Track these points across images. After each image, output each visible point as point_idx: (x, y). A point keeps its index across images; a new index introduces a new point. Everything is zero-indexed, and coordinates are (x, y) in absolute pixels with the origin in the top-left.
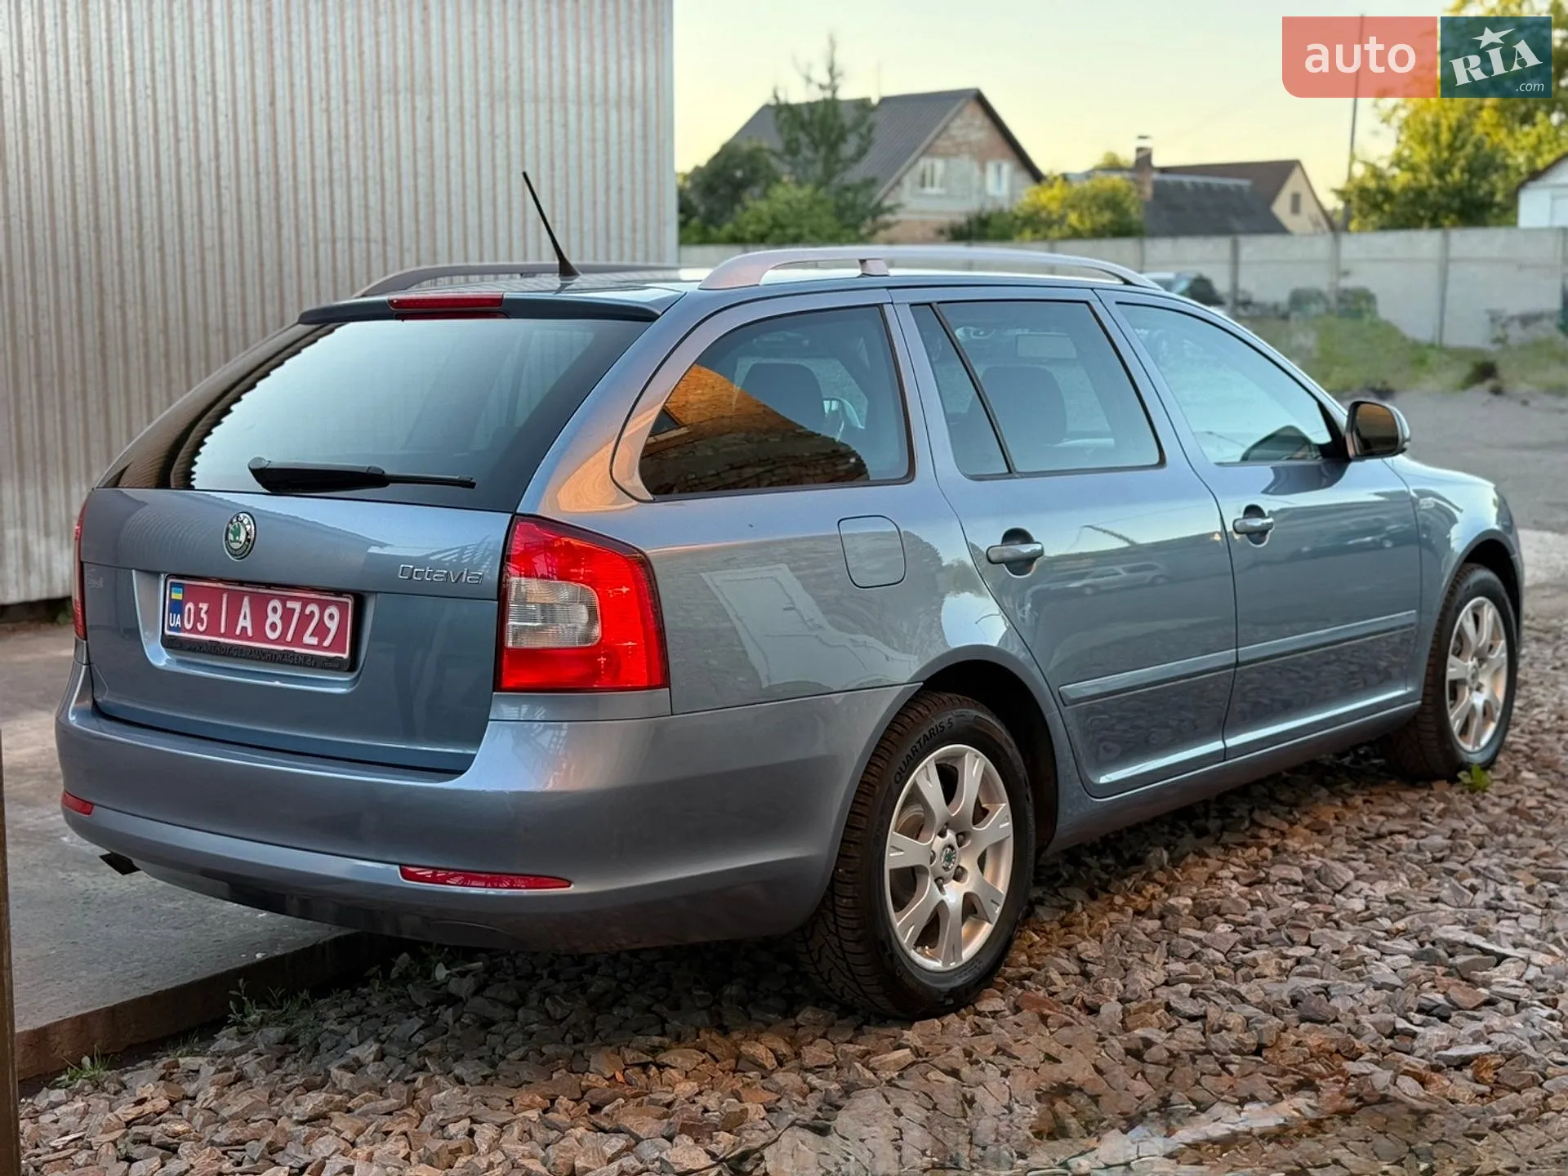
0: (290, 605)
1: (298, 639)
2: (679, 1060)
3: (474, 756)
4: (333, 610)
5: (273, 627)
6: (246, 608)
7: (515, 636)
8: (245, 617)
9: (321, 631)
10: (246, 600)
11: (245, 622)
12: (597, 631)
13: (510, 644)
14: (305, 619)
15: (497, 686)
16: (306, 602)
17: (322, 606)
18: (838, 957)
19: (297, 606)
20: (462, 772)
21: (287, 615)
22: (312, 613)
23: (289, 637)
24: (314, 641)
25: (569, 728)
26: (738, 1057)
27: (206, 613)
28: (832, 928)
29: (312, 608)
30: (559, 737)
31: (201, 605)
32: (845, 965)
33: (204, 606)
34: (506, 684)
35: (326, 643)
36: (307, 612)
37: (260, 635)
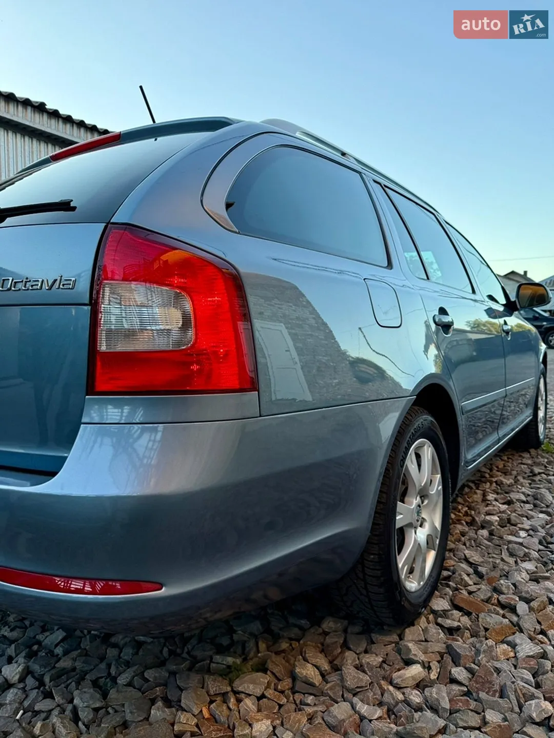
2: (251, 686)
3: (66, 458)
7: (108, 339)
12: (191, 333)
13: (103, 348)
15: (91, 389)
18: (361, 594)
20: (53, 474)
25: (164, 428)
26: (294, 677)
28: (361, 575)
30: (154, 441)
32: (367, 600)
34: (99, 387)
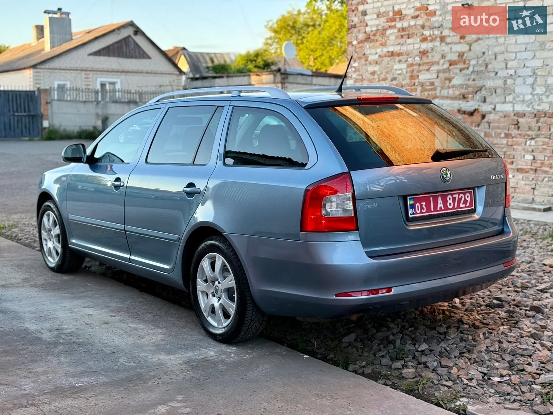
0: (454, 196)
1: (458, 207)
4: (468, 194)
5: (450, 204)
6: (440, 200)
8: (440, 204)
9: (465, 202)
10: (440, 198)
11: (440, 205)
14: (460, 199)
16: (459, 194)
17: (464, 194)
19: (457, 196)
21: (454, 199)
22: (462, 197)
23: (456, 206)
24: (464, 206)
27: (425, 206)
29: (462, 195)
31: (422, 203)
33: (424, 204)
35: (468, 205)
36: (460, 197)
37: (446, 208)
